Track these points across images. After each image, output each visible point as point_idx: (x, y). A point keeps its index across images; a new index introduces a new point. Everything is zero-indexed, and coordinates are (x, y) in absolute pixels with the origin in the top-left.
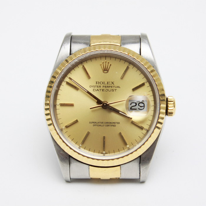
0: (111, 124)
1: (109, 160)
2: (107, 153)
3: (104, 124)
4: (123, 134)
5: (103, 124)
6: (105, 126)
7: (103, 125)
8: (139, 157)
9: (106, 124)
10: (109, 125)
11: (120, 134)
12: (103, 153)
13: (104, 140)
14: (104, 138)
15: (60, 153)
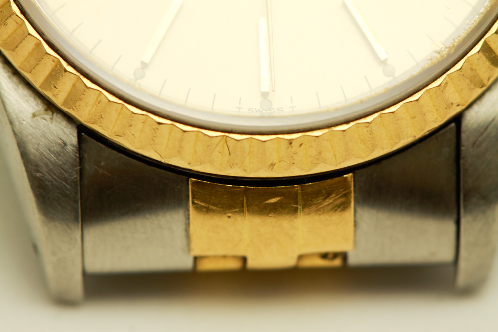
15: (27, 123)
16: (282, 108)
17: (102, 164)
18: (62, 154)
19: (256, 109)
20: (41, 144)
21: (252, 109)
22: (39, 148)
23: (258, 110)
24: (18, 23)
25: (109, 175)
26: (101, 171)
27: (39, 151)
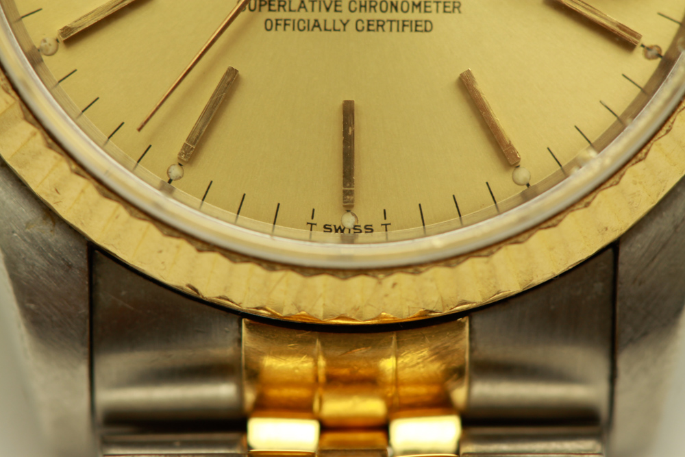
0: (399, 16)
1: (389, 270)
2: (369, 229)
3: (345, 15)
4: (483, 87)
5: (337, 16)
6: (351, 26)
7: (339, 25)
8: (610, 251)
9: (357, 15)
10: (380, 25)
11: (466, 85)
12: (340, 229)
13: (345, 133)
14: (348, 111)
15: (18, 235)
16: (371, 226)
17: (123, 293)
18: (65, 281)
19: (335, 226)
20: (37, 264)
21: (330, 226)
22: (34, 271)
23: (337, 228)
24: (7, 103)
25: (132, 308)
26: (121, 303)
27: (34, 275)
